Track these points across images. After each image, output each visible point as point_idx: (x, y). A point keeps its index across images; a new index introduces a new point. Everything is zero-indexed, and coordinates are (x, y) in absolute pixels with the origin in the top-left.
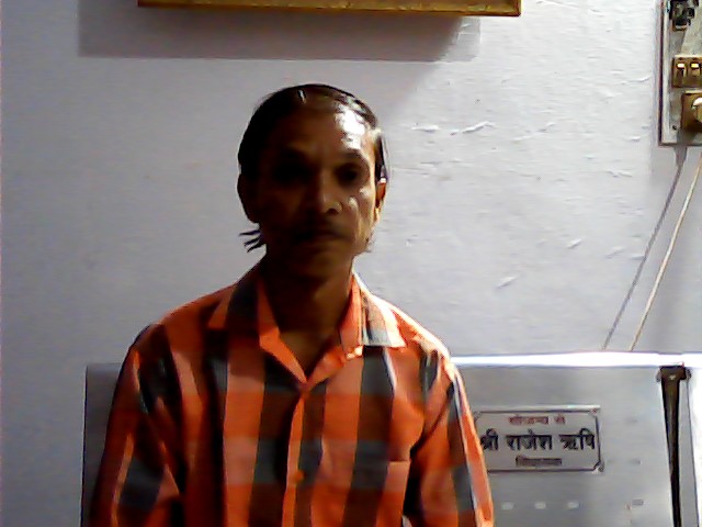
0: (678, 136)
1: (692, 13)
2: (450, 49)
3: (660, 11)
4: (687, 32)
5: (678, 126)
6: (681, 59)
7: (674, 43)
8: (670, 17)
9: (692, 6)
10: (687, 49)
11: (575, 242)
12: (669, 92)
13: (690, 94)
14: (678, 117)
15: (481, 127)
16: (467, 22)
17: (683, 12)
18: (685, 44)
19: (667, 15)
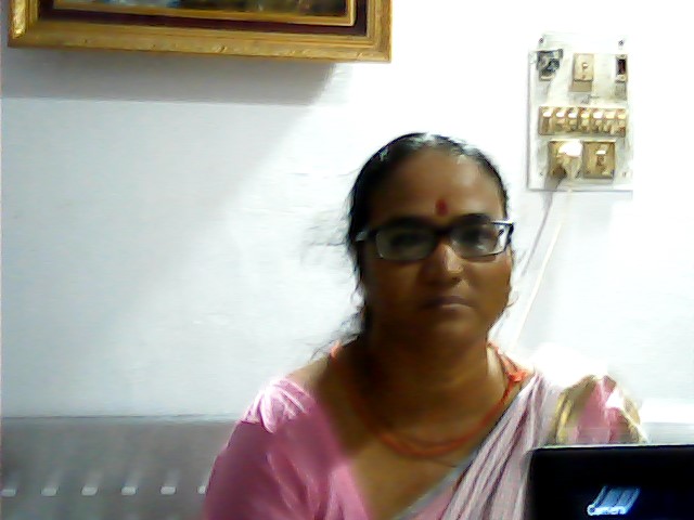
0: (546, 182)
1: (557, 63)
2: (324, 94)
3: (527, 61)
4: (553, 83)
5: (545, 173)
6: (546, 108)
7: (540, 93)
8: (537, 67)
9: (556, 57)
10: (553, 98)
12: (537, 139)
13: (554, 142)
14: (545, 163)
16: (340, 68)
17: (550, 63)
18: (550, 94)
19: (534, 67)
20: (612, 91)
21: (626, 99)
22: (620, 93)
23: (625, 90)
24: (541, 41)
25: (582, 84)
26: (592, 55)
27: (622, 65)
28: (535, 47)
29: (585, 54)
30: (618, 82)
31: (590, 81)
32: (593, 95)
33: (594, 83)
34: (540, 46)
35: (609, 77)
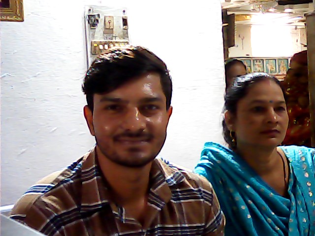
1: (98, 21)
3: (84, 20)
4: (97, 30)
6: (95, 42)
7: (91, 35)
8: (89, 23)
9: (97, 17)
10: (97, 37)
11: (53, 129)
12: (91, 57)
15: (5, 76)
17: (95, 21)
18: (96, 35)
19: (87, 22)
20: (122, 34)
21: (128, 37)
22: (125, 35)
23: (127, 33)
24: (90, 10)
25: (108, 31)
26: (113, 17)
27: (125, 22)
28: (87, 13)
29: (109, 17)
30: (124, 29)
31: (112, 29)
32: (114, 35)
33: (114, 30)
34: (89, 13)
35: (120, 27)
